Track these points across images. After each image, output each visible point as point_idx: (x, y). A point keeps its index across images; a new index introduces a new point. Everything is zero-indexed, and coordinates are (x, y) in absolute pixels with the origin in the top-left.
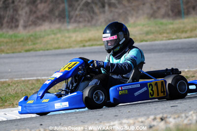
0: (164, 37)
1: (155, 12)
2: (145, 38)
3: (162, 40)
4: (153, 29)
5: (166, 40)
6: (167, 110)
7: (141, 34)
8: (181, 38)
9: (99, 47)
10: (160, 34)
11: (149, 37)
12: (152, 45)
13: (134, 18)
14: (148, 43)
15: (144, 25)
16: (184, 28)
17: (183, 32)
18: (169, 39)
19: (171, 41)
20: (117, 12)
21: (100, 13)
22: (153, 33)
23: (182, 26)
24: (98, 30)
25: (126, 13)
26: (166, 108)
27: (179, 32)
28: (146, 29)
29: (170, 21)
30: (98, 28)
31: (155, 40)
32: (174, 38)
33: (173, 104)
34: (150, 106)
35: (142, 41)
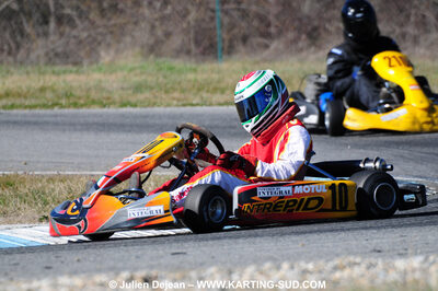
0: (174, 99)
1: (158, 42)
2: (133, 99)
3: (168, 105)
4: (151, 80)
5: (177, 106)
6: (162, 261)
7: (122, 89)
8: (211, 105)
9: (27, 111)
10: (167, 92)
11: (141, 97)
12: (146, 116)
13: (112, 52)
14: (137, 110)
15: (131, 70)
16: (219, 82)
17: (215, 90)
18: (184, 105)
19: (188, 109)
20: (75, 37)
21: (38, 35)
22: (152, 88)
23: (215, 76)
24: (28, 73)
25: (95, 40)
26: (162, 257)
27: (208, 91)
28: (136, 79)
29: (191, 64)
30: (29, 68)
31: (154, 104)
32: (194, 102)
33: (178, 248)
34: (127, 251)
35: (124, 105)
